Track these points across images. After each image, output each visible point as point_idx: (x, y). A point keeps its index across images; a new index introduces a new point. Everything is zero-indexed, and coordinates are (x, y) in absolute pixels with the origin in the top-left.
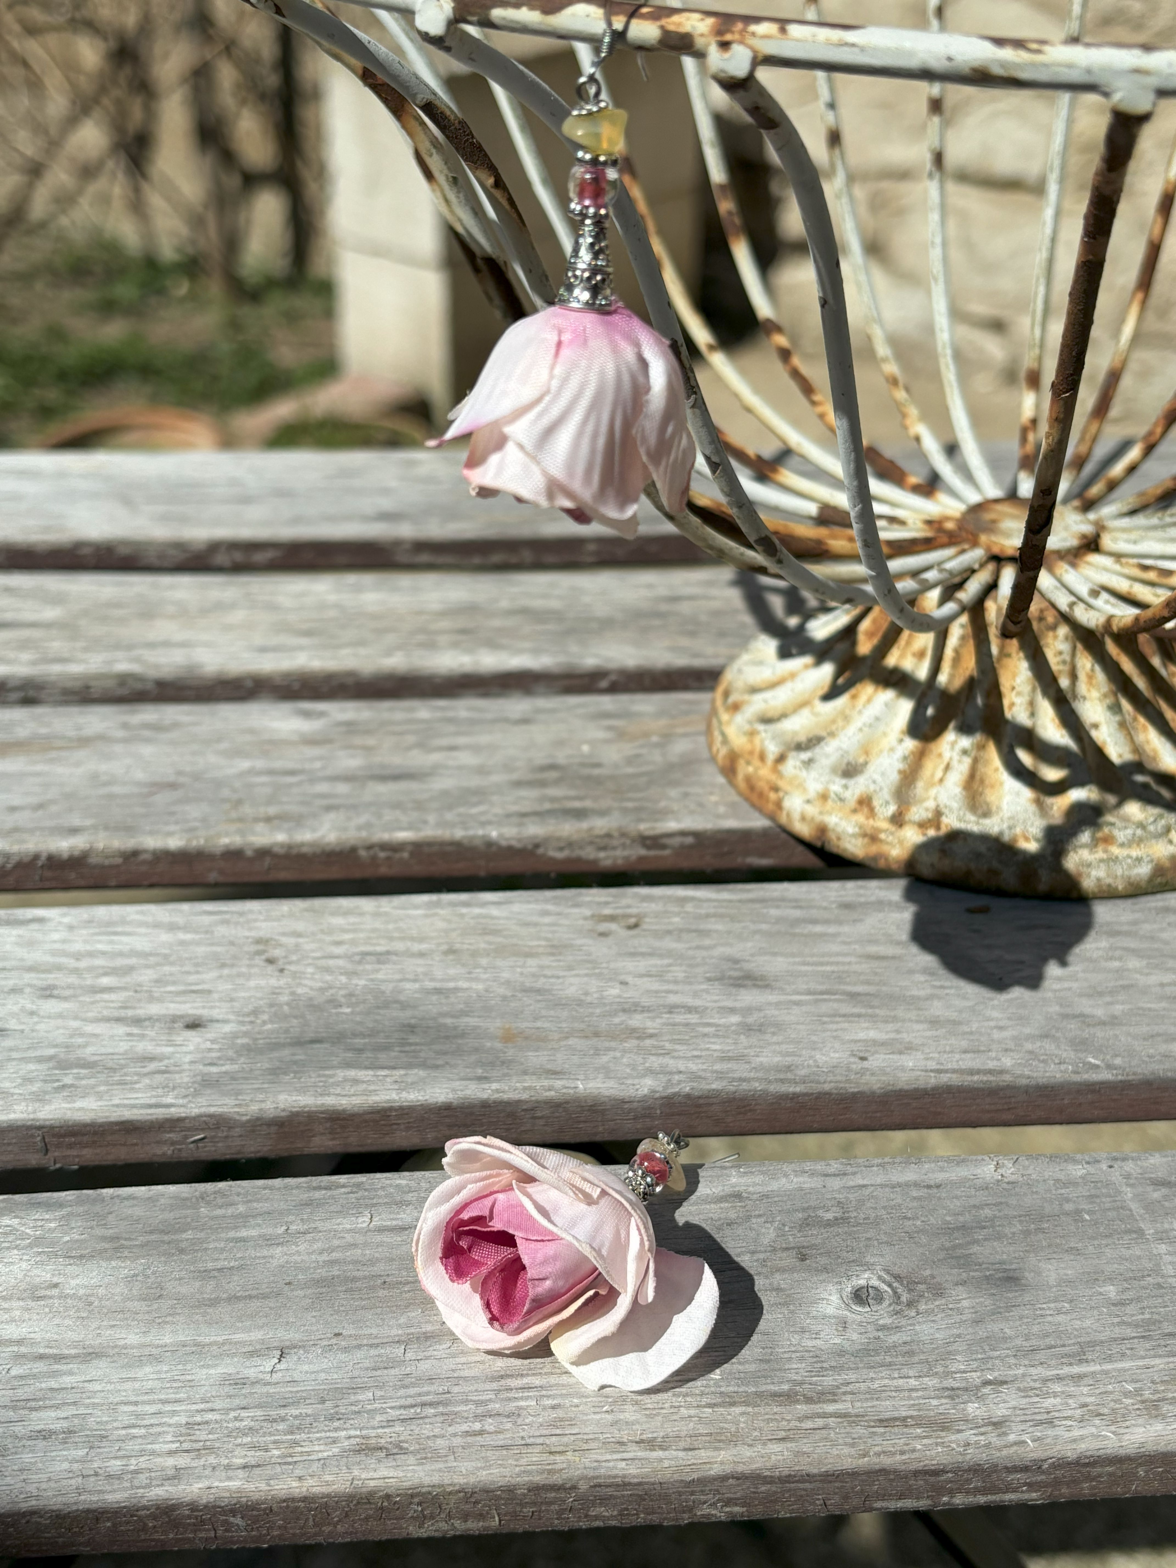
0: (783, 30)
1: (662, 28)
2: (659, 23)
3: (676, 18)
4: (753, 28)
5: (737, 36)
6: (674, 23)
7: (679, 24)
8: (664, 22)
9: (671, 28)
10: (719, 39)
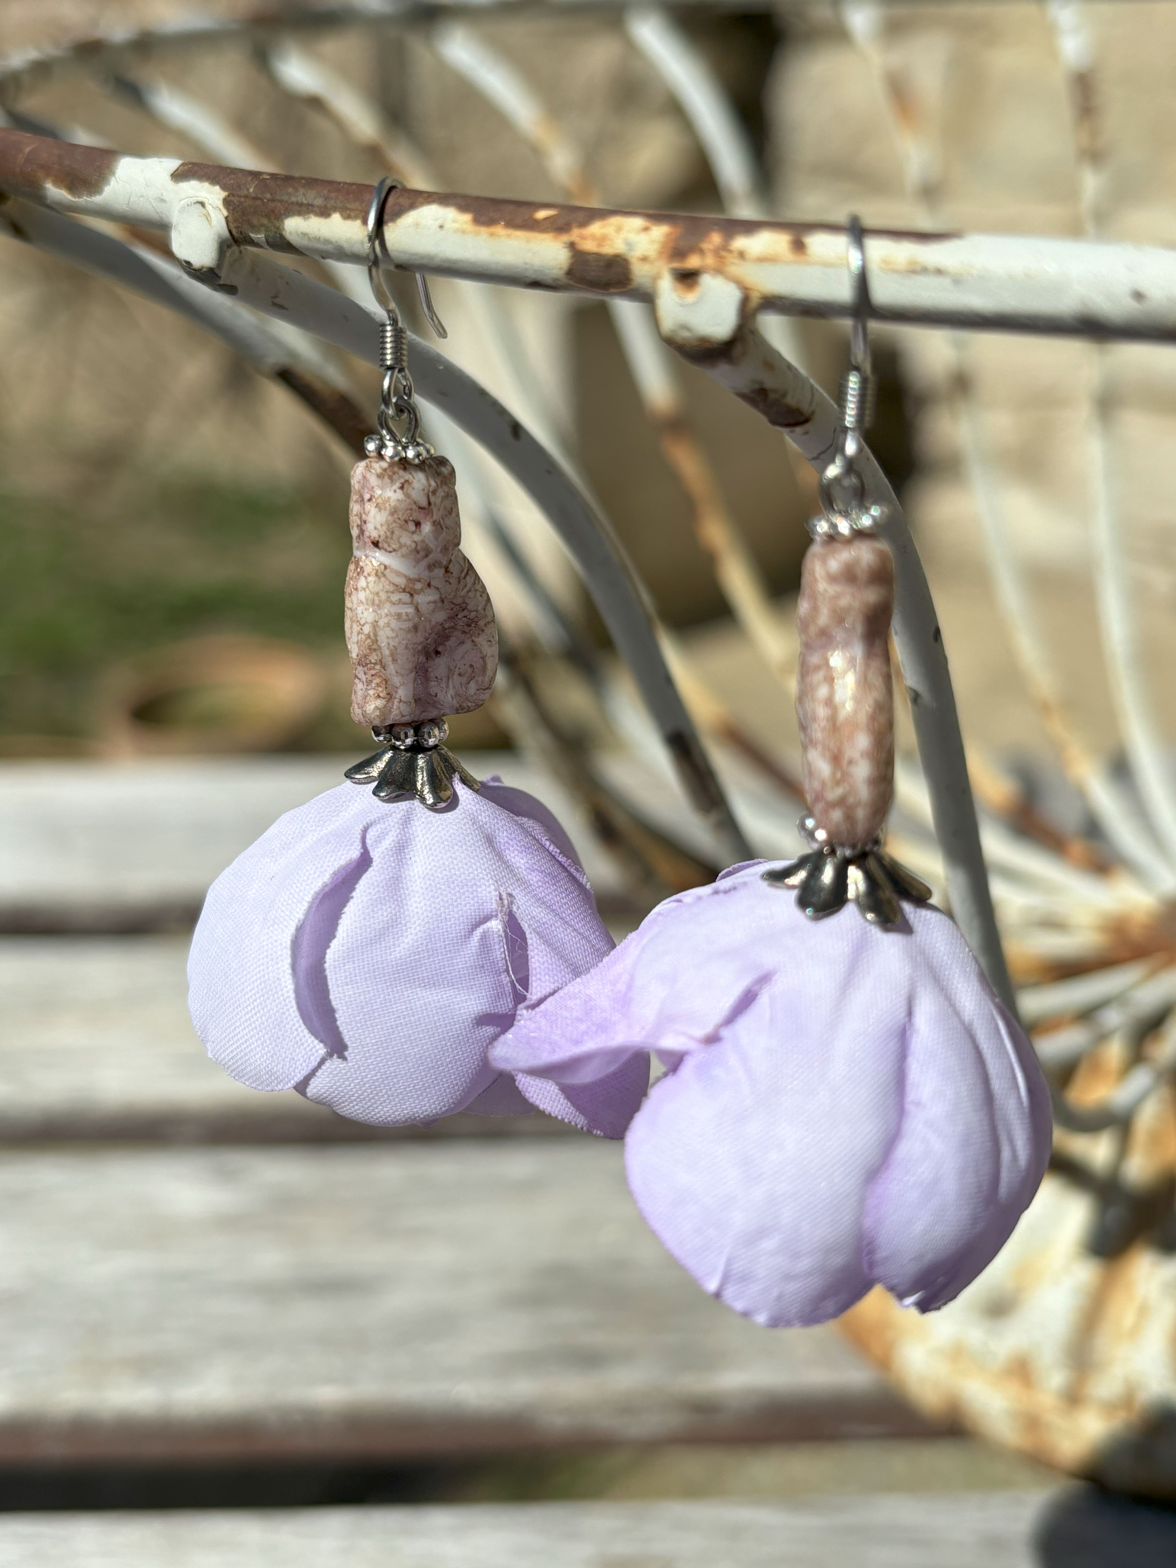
0: (799, 246)
1: (572, 246)
2: (566, 238)
3: (596, 228)
4: (741, 242)
5: (710, 260)
6: (593, 237)
7: (602, 239)
8: (575, 235)
9: (589, 246)
10: (676, 265)
